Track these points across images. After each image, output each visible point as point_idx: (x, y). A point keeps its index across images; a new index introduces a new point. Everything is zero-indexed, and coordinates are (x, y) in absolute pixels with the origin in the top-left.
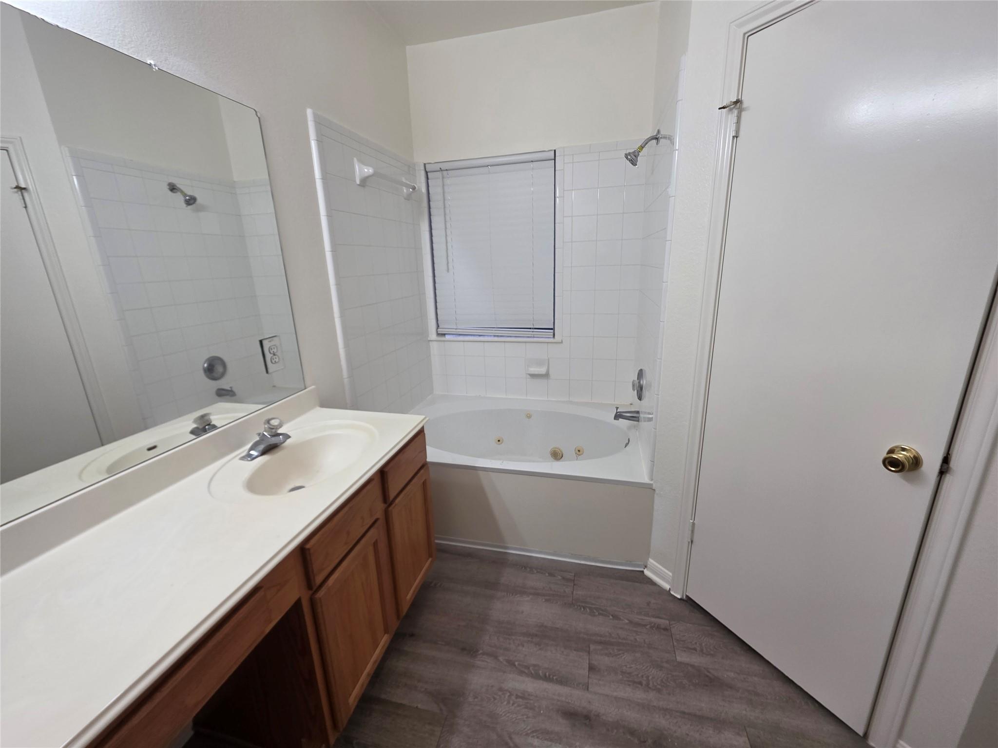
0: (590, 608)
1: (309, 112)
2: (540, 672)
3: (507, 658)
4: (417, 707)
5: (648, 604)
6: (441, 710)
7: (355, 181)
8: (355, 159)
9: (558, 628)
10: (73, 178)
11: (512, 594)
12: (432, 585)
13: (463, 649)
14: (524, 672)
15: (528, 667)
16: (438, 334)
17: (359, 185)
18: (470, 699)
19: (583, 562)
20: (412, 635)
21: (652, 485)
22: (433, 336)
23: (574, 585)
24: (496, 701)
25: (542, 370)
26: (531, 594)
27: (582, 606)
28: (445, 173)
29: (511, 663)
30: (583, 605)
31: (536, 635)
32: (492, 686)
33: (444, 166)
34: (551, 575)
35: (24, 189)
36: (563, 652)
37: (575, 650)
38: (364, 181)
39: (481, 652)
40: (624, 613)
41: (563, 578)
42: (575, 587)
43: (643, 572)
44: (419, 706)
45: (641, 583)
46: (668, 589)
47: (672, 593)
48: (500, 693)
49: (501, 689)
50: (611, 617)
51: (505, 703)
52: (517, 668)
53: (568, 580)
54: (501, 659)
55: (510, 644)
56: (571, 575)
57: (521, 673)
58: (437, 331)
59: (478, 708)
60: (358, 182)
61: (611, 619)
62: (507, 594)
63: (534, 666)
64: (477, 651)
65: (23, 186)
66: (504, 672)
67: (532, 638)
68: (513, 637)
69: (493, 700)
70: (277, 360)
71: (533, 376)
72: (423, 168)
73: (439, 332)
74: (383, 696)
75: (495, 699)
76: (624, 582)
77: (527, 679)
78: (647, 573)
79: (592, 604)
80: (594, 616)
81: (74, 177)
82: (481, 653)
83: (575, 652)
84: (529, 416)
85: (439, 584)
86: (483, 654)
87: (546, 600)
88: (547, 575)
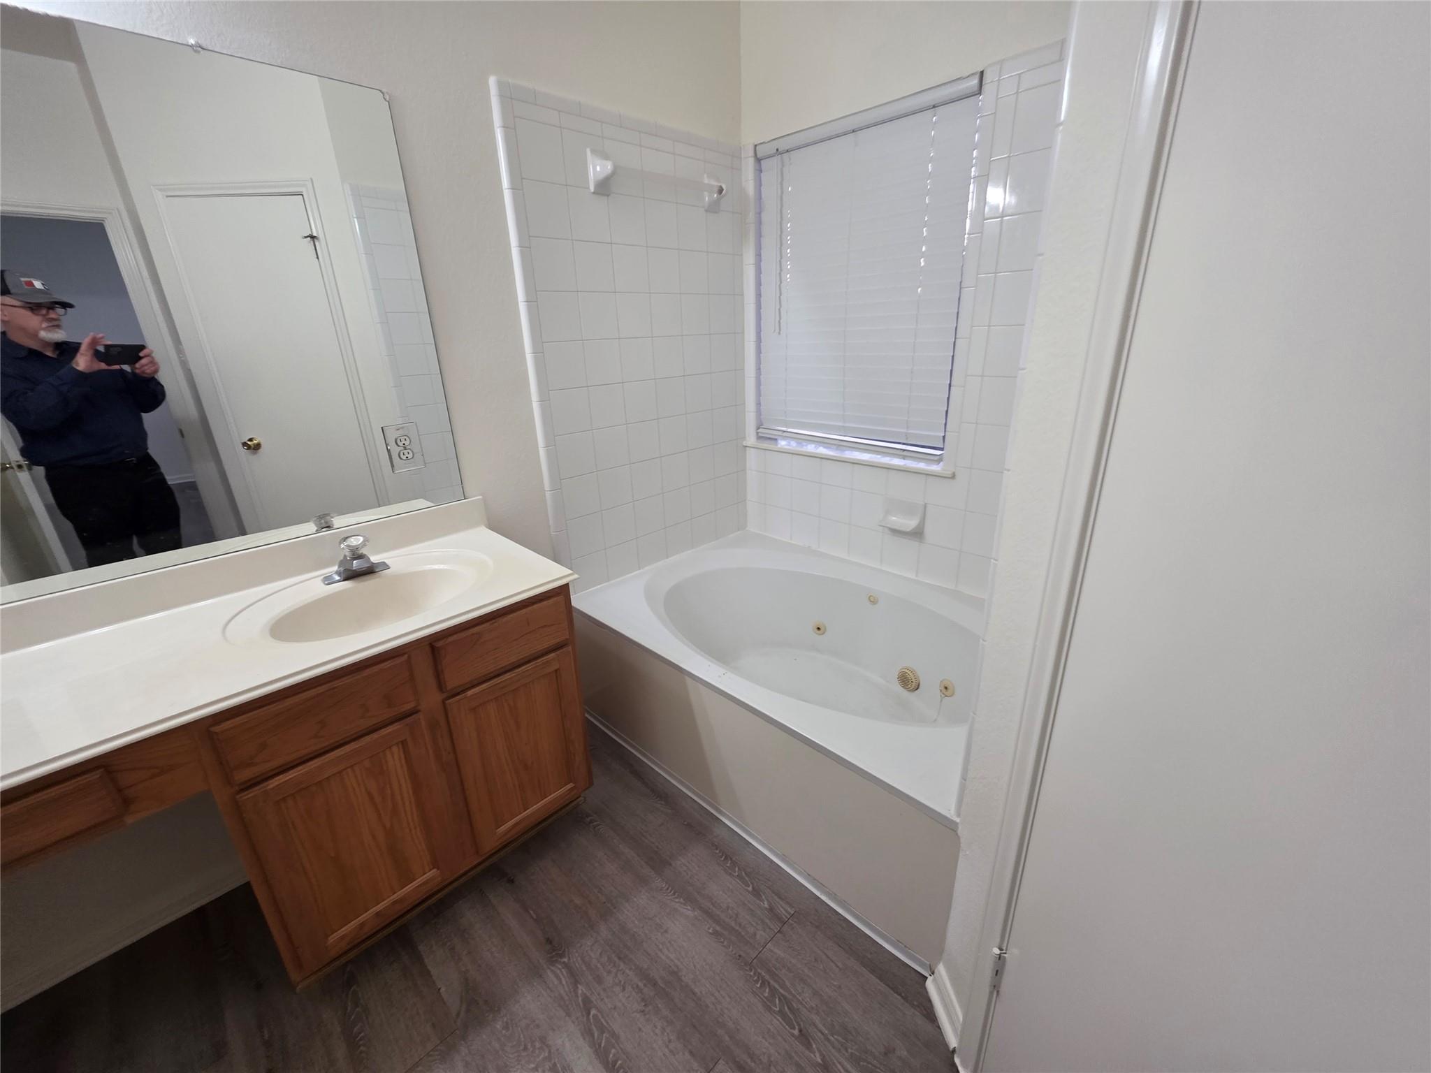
0: (773, 991)
1: (492, 81)
2: (613, 1051)
3: (588, 994)
4: (440, 989)
5: (888, 1051)
6: (458, 1014)
7: (588, 188)
8: (588, 151)
9: (694, 994)
10: (354, 221)
11: (674, 894)
12: (588, 819)
13: (549, 941)
14: (593, 1036)
15: (602, 1030)
16: (759, 438)
17: (594, 193)
18: (499, 1026)
19: (823, 898)
20: (511, 881)
21: (956, 824)
22: (751, 440)
23: (779, 931)
24: (524, 1054)
25: (911, 523)
26: (701, 908)
27: (763, 977)
28: (785, 156)
29: (587, 1005)
30: (767, 977)
31: (655, 984)
32: (538, 1026)
33: (783, 145)
34: (756, 893)
35: (315, 237)
36: (670, 1041)
37: (691, 1052)
38: (604, 187)
39: (566, 960)
40: (828, 1040)
41: (771, 909)
42: (779, 935)
43: (927, 978)
44: (443, 990)
45: (905, 998)
46: (951, 1047)
47: (957, 1061)
48: (538, 1045)
49: (543, 1040)
50: (796, 1032)
51: (532, 1066)
52: (588, 1019)
53: (778, 918)
54: (581, 989)
55: (609, 972)
56: (786, 911)
57: (588, 1033)
58: (757, 433)
59: (497, 1046)
60: (592, 189)
61: (793, 1035)
62: (668, 889)
63: (614, 1035)
64: (562, 956)
65: (315, 235)
66: (569, 1015)
67: (645, 985)
68: (622, 966)
69: (522, 1048)
70: (410, 456)
71: (895, 532)
72: (751, 153)
73: (760, 435)
74: (421, 948)
75: (525, 1049)
76: (874, 979)
77: (587, 1050)
78: (930, 984)
79: (783, 986)
80: (769, 1009)
81: (356, 220)
82: (564, 962)
83: (687, 1056)
84: (873, 601)
85: (595, 823)
86: (566, 965)
87: (716, 934)
88: (750, 889)
